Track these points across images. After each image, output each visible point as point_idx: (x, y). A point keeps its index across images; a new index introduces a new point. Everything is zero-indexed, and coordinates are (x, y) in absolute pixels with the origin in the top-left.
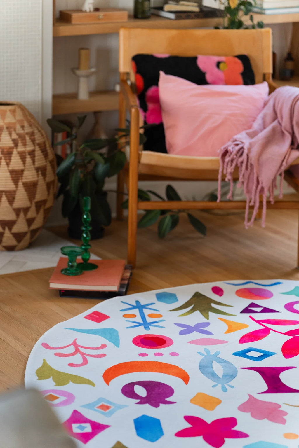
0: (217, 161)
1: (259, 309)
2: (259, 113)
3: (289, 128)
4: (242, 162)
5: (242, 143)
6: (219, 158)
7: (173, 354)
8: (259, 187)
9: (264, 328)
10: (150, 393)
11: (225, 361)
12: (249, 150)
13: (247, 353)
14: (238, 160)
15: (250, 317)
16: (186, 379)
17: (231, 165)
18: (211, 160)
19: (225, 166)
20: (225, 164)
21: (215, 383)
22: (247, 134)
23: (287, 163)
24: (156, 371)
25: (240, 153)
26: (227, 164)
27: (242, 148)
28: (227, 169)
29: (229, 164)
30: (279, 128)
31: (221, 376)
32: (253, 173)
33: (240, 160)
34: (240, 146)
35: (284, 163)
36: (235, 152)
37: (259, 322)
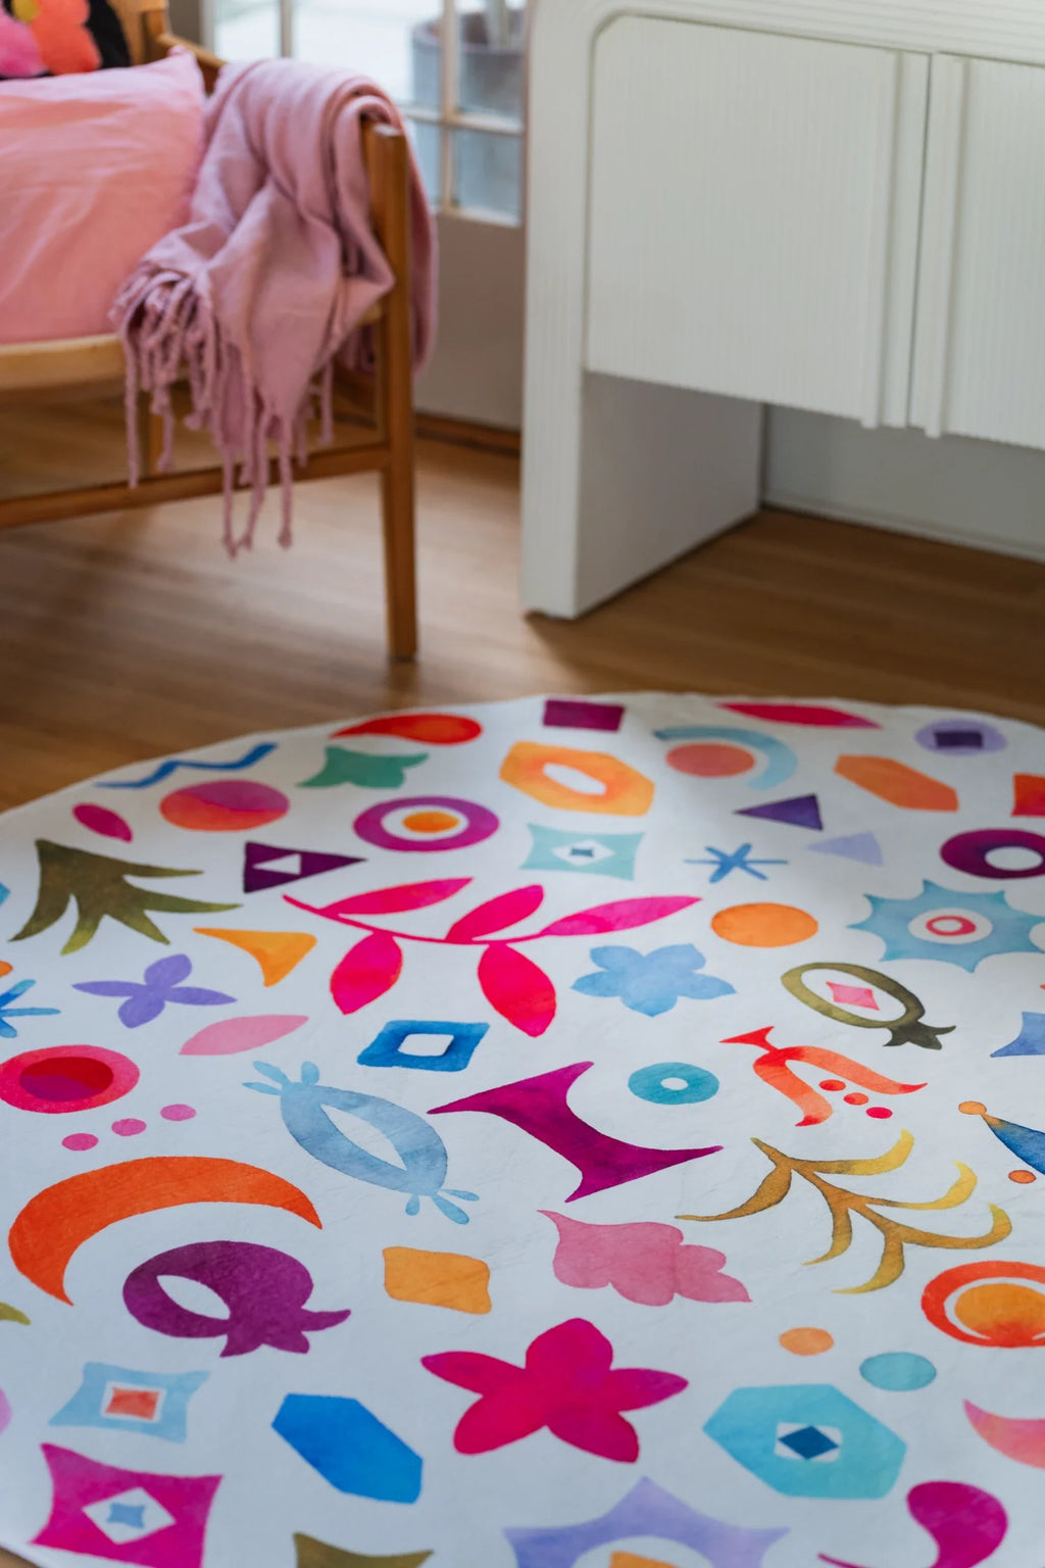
0: (116, 348)
1: (291, 865)
2: (200, 162)
3: (322, 205)
4: (201, 345)
5: (184, 275)
6: (120, 335)
7: (177, 1113)
8: (265, 419)
9: (366, 933)
10: (233, 1298)
11: (363, 1099)
12: (215, 295)
13: (399, 1045)
14: (184, 339)
15: (288, 899)
16: (301, 1206)
17: (166, 359)
18: (94, 349)
19: (145, 364)
20: (145, 357)
21: (405, 1197)
22: (189, 239)
23: (343, 325)
24: (176, 1201)
25: (185, 313)
26: (151, 355)
27: (189, 293)
28: (151, 374)
29: (158, 355)
30: (287, 211)
31: (396, 1161)
32: (241, 375)
33: (193, 337)
34: (182, 287)
35: (337, 329)
36: (170, 312)
37: (332, 912)
